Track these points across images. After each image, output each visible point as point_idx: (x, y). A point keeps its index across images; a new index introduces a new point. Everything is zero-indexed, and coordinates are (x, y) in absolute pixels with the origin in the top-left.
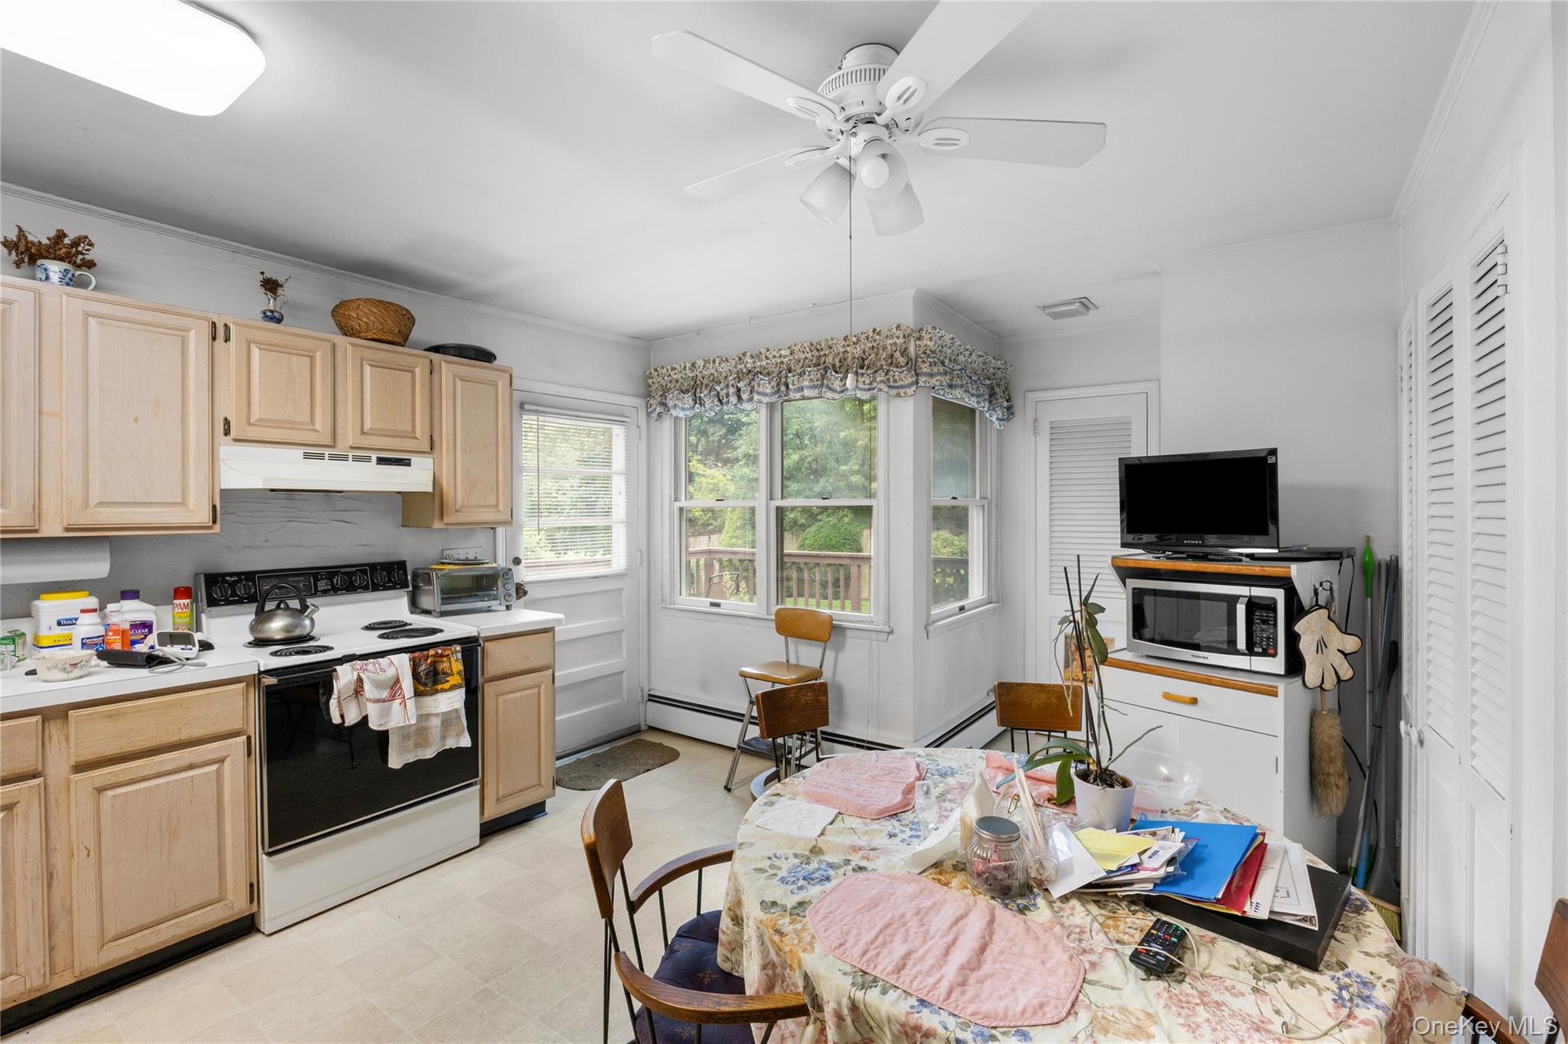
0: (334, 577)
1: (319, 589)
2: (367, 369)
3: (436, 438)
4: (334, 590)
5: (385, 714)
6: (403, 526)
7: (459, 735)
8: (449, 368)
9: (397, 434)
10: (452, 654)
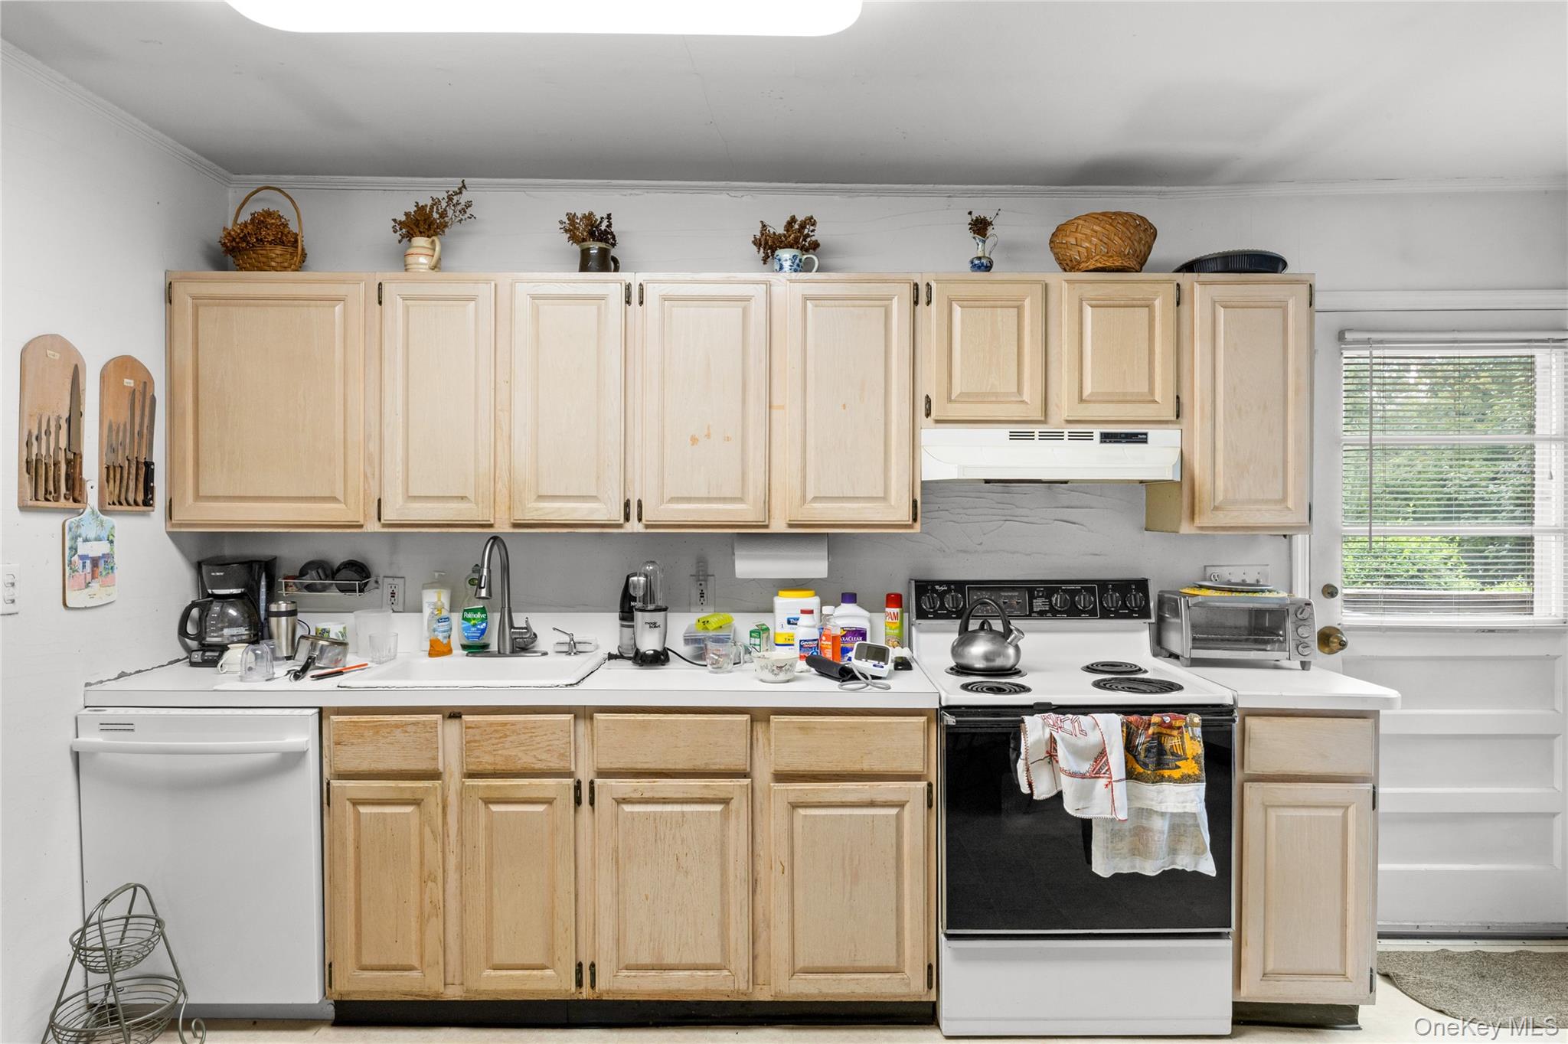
0: (1053, 595)
1: (1035, 610)
2: (1088, 311)
3: (1184, 399)
4: (1053, 613)
5: (1086, 795)
6: (1146, 530)
7: (1198, 853)
8: (1202, 290)
9: (1129, 398)
10: (1186, 726)
